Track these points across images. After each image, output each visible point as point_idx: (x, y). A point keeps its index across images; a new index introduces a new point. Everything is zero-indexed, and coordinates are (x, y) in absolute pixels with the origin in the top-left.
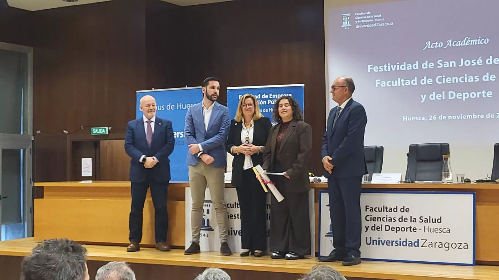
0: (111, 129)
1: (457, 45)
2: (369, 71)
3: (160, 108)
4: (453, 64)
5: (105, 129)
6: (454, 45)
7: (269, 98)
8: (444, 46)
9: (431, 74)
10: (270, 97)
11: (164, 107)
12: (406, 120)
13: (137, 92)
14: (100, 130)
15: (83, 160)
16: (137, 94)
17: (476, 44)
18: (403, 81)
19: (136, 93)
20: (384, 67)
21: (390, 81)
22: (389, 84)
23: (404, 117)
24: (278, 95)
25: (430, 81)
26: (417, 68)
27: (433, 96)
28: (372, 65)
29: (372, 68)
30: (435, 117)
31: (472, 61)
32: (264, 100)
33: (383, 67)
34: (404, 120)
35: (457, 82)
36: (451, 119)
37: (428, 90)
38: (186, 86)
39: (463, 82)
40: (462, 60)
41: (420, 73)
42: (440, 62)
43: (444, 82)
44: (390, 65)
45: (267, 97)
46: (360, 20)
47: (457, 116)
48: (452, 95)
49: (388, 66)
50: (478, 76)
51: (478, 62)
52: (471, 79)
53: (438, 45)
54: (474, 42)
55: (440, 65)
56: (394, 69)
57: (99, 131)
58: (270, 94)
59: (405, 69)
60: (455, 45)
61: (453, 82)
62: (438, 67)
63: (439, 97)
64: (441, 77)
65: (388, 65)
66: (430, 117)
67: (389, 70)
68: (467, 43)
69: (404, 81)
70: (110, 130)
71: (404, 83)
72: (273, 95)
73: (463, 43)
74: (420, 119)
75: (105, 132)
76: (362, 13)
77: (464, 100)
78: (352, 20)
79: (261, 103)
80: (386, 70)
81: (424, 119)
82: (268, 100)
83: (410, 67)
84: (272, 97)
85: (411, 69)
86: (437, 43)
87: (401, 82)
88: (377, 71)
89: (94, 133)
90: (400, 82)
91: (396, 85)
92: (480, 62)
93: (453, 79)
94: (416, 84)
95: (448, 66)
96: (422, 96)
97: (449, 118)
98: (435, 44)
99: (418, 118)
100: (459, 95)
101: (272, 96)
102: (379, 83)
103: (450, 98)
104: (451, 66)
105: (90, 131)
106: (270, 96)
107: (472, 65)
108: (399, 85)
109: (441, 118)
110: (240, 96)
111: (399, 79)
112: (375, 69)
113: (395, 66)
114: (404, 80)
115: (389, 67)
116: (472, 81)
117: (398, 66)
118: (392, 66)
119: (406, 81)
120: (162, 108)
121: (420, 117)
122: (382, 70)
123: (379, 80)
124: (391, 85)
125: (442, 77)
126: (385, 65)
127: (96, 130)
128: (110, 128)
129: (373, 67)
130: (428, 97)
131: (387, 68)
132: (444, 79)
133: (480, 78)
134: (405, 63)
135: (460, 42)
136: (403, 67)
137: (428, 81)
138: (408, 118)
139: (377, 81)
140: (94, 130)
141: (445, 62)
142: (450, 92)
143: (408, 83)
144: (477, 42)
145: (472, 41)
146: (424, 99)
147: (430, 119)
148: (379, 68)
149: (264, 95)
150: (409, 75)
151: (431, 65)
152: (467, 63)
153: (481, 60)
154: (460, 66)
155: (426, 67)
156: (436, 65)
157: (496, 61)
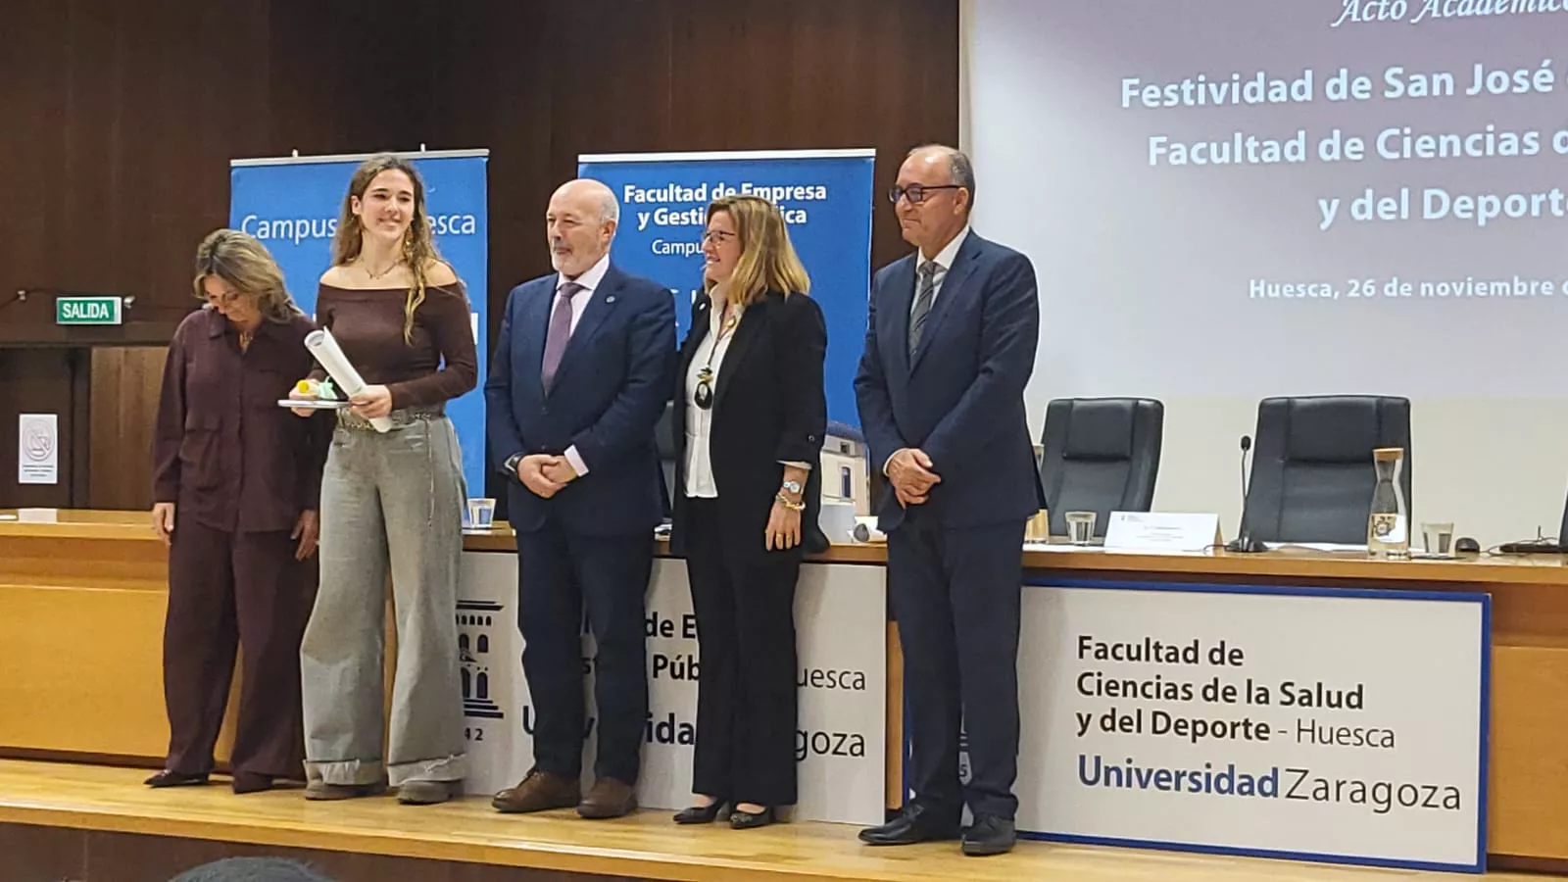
0: (132, 304)
1: (1460, 13)
2: (1126, 104)
3: (319, 230)
4: (1443, 83)
5: (110, 305)
6: (1450, 10)
8: (1410, 14)
9: (1358, 119)
11: (333, 224)
12: (1262, 294)
13: (234, 163)
14: (89, 305)
15: (22, 417)
16: (233, 173)
17: (1530, 10)
18: (1252, 143)
19: (230, 169)
20: (1182, 87)
21: (1204, 145)
22: (1202, 153)
23: (1252, 282)
24: (775, 190)
25: (1355, 148)
26: (1308, 96)
27: (1365, 207)
28: (1136, 81)
29: (1135, 93)
30: (1372, 284)
31: (1517, 78)
33: (1179, 88)
34: (1252, 295)
35: (1457, 152)
36: (1431, 292)
37: (1346, 180)
38: (423, 147)
39: (1479, 153)
40: (1478, 69)
41: (1319, 117)
42: (1395, 76)
43: (1407, 154)
44: (1206, 83)
47: (1454, 285)
48: (1439, 204)
49: (1197, 88)
50: (1535, 135)
51: (1537, 79)
52: (1510, 145)
53: (1388, 9)
55: (1394, 89)
56: (1218, 100)
57: (85, 312)
58: (744, 186)
60: (1454, 12)
61: (1443, 153)
62: (1389, 94)
63: (1386, 208)
64: (1396, 132)
65: (1197, 83)
66: (1353, 285)
67: (1202, 100)
68: (1498, 4)
69: (1257, 144)
70: (129, 307)
71: (1258, 152)
72: (756, 190)
73: (1482, 7)
74: (1314, 291)
75: (107, 316)
77: (1482, 222)
80: (1192, 103)
81: (1329, 295)
83: (1280, 92)
85: (1283, 98)
86: (1384, 3)
87: (1245, 150)
88: (1156, 104)
89: (66, 316)
90: (1243, 148)
91: (1226, 158)
92: (1544, 79)
93: (1444, 140)
94: (1301, 156)
95: (1424, 92)
96: (1323, 203)
97: (1423, 292)
98: (1378, 7)
99: (1306, 289)
100: (1462, 206)
101: (749, 191)
102: (1163, 151)
103: (1428, 214)
104: (1436, 91)
105: (53, 311)
107: (1516, 90)
108: (1238, 159)
109: (1391, 289)
110: (627, 188)
111: (1238, 136)
112: (1150, 95)
113: (1225, 87)
114: (1256, 140)
115: (1201, 87)
116: (1514, 151)
117: (1236, 87)
118: (1213, 87)
119: (1266, 144)
120: (328, 230)
121: (1315, 286)
122: (1176, 99)
123: (1163, 139)
124: (1209, 157)
125: (1403, 135)
126: (1187, 82)
127: (75, 305)
128: (128, 300)
129: (1141, 88)
130: (1344, 208)
131: (1194, 94)
132: (1407, 141)
133: (1545, 141)
134: (1261, 76)
136: (1254, 92)
137: (1348, 148)
138: (1270, 287)
139: (1154, 141)
140: (69, 305)
141: (1412, 78)
142: (1428, 194)
143: (1273, 152)
146: (1329, 217)
148: (1162, 91)
149: (721, 189)
150: (1275, 121)
151: (1362, 88)
152: (1498, 82)
153: (1548, 72)
154: (1470, 92)
155: (1343, 94)
156: (1380, 86)
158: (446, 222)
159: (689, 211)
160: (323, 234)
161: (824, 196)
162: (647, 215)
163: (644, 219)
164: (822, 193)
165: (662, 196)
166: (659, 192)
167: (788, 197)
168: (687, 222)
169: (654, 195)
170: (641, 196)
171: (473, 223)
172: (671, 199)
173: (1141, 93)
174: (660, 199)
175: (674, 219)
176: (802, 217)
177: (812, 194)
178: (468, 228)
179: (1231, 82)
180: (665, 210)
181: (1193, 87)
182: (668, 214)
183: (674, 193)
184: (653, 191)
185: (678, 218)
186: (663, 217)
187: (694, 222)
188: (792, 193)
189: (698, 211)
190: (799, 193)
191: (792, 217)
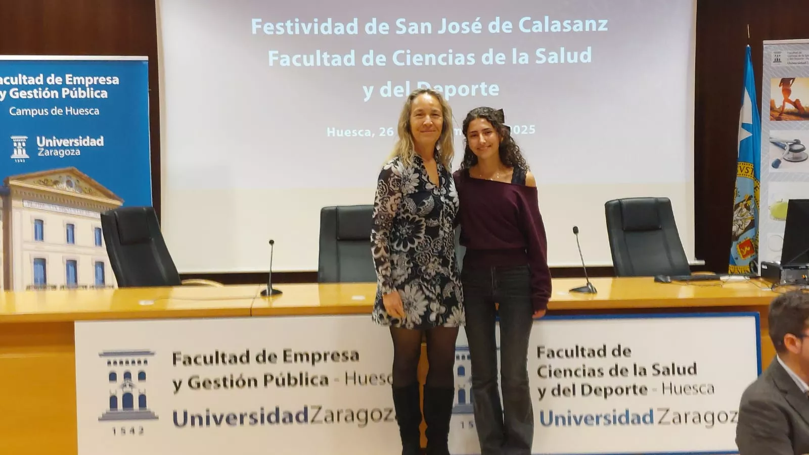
2: (254, 32)
4: (426, 28)
7: (64, 85)
9: (383, 44)
10: (68, 83)
12: (334, 135)
18: (326, 56)
20: (286, 24)
22: (298, 60)
23: (329, 130)
24: (86, 79)
25: (381, 60)
26: (355, 32)
27: (387, 90)
28: (260, 20)
29: (260, 26)
30: (391, 130)
31: (463, 25)
32: (51, 88)
33: (284, 25)
34: (329, 135)
35: (434, 63)
39: (445, 64)
40: (444, 20)
41: (362, 43)
42: (401, 23)
43: (409, 63)
44: (300, 22)
45: (59, 81)
49: (294, 25)
50: (473, 55)
51: (473, 27)
52: (460, 60)
55: (401, 30)
56: (307, 32)
58: (67, 76)
59: (330, 32)
61: (427, 63)
62: (398, 32)
63: (398, 91)
64: (403, 52)
65: (293, 22)
66: (382, 130)
67: (297, 32)
69: (329, 56)
71: (329, 60)
72: (75, 78)
74: (361, 133)
79: (46, 94)
80: (291, 33)
81: (369, 135)
82: (63, 90)
83: (340, 29)
84: (72, 81)
85: (342, 32)
87: (322, 59)
88: (272, 33)
90: (320, 58)
91: (311, 64)
92: (477, 27)
93: (427, 57)
94: (353, 63)
95: (416, 32)
96: (365, 88)
99: (357, 133)
101: (71, 79)
102: (276, 58)
106: (67, 79)
107: (463, 32)
112: (268, 28)
113: (310, 25)
114: (328, 54)
115: (297, 25)
116: (463, 63)
118: (303, 25)
119: (333, 56)
121: (361, 130)
122: (283, 31)
123: (277, 52)
124: (302, 63)
125: (406, 53)
126: (289, 22)
129: (262, 24)
130: (376, 92)
131: (293, 28)
132: (408, 57)
133: (478, 58)
134: (330, 20)
136: (326, 28)
137: (378, 60)
139: (271, 53)
142: (419, 84)
143: (337, 61)
146: (368, 95)
147: (381, 135)
148: (275, 26)
149: (52, 78)
150: (339, 45)
151: (384, 28)
152: (455, 29)
153: (479, 23)
154: (440, 32)
155: (374, 32)
156: (393, 28)
157: (507, 27)
159: (32, 90)
161: (118, 83)
162: (5, 92)
163: (3, 95)
164: (116, 81)
165: (14, 81)
166: (12, 78)
167: (95, 83)
168: (31, 96)
169: (8, 81)
172: (21, 83)
173: (263, 27)
174: (13, 83)
175: (23, 94)
176: (105, 94)
177: (110, 81)
179: (313, 22)
180: (17, 89)
181: (292, 24)
182: (19, 91)
183: (22, 79)
184: (8, 78)
185: (25, 94)
186: (16, 93)
187: (36, 97)
188: (98, 81)
189: (38, 90)
190: (102, 80)
191: (99, 94)
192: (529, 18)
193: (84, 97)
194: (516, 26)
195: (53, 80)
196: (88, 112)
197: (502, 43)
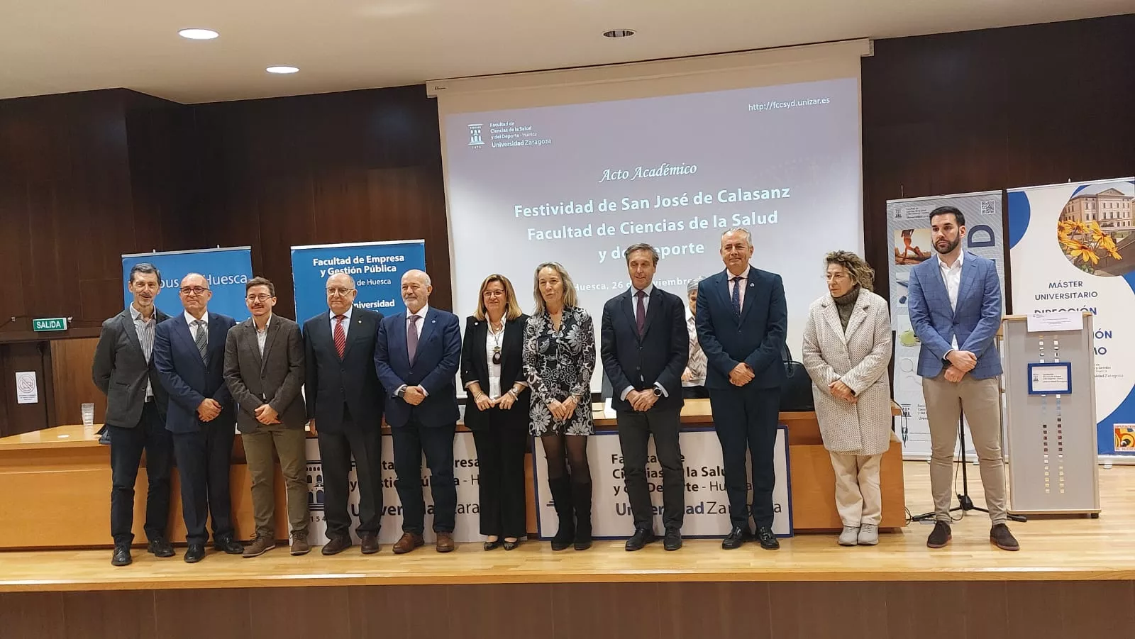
0: (72, 321)
1: (650, 176)
2: (517, 216)
3: (170, 285)
4: (645, 203)
5: (61, 322)
6: (646, 175)
7: (366, 263)
8: (631, 176)
9: (612, 219)
10: (368, 262)
13: (123, 256)
14: (50, 322)
15: (18, 374)
16: (123, 261)
17: (678, 173)
18: (570, 230)
19: (122, 258)
20: (540, 208)
21: (550, 231)
22: (549, 235)
24: (382, 258)
25: (611, 230)
26: (591, 210)
28: (521, 207)
29: (520, 211)
30: (621, 284)
31: (674, 200)
32: (357, 266)
35: (652, 231)
38: (218, 246)
39: (661, 230)
40: (658, 197)
41: (596, 219)
42: (626, 201)
43: (632, 232)
44: (549, 206)
45: (362, 260)
46: (498, 134)
50: (682, 222)
51: (682, 201)
52: (672, 227)
53: (621, 175)
54: (674, 170)
55: (626, 207)
56: (555, 213)
57: (49, 325)
58: (367, 257)
60: (648, 176)
61: (646, 231)
64: (628, 223)
65: (545, 206)
66: (614, 285)
67: (548, 214)
68: (665, 172)
69: (572, 230)
70: (70, 322)
71: (573, 233)
72: (373, 258)
73: (659, 173)
74: (598, 288)
75: (60, 327)
76: (501, 124)
78: (486, 136)
80: (544, 214)
81: (605, 289)
82: (365, 267)
83: (580, 209)
84: (371, 261)
85: (581, 211)
86: (619, 173)
87: (567, 233)
88: (530, 215)
89: (39, 328)
91: (560, 237)
92: (684, 201)
93: (646, 226)
94: (590, 234)
95: (637, 207)
96: (600, 253)
98: (617, 174)
99: (595, 287)
101: (370, 259)
102: (534, 234)
104: (642, 207)
105: (31, 327)
106: (368, 259)
107: (673, 205)
108: (565, 237)
110: (314, 260)
111: (564, 227)
112: (527, 212)
113: (557, 208)
115: (548, 208)
116: (674, 229)
117: (562, 207)
118: (552, 208)
119: (575, 230)
120: (174, 283)
122: (537, 212)
123: (533, 230)
124: (553, 236)
125: (630, 224)
126: (542, 206)
127: (43, 323)
128: (69, 319)
129: (522, 209)
130: (608, 255)
131: (545, 211)
132: (632, 227)
133: (686, 224)
134: (572, 203)
135: (654, 170)
136: (569, 209)
137: (609, 231)
139: (529, 230)
140: (40, 323)
141: (633, 202)
143: (578, 233)
144: (680, 170)
145: (672, 169)
146: (603, 258)
147: (614, 288)
148: (532, 210)
149: (357, 259)
150: (578, 221)
151: (612, 207)
152: (665, 203)
153: (686, 198)
154: (656, 206)
155: (605, 209)
156: (620, 205)
157: (708, 199)
158: (233, 278)
160: (172, 286)
161: (403, 260)
162: (325, 271)
163: (323, 273)
164: (402, 258)
165: (331, 263)
166: (329, 261)
167: (388, 261)
169: (327, 262)
170: (321, 263)
171: (246, 279)
172: (335, 264)
173: (523, 211)
174: (329, 264)
176: (394, 269)
177: (398, 259)
178: (244, 281)
179: (560, 206)
181: (544, 208)
182: (334, 270)
183: (336, 261)
184: (326, 261)
188: (389, 259)
190: (392, 259)
191: (390, 269)
192: (725, 191)
193: (379, 271)
194: (715, 197)
195: (357, 260)
196: (383, 282)
197: (704, 212)
